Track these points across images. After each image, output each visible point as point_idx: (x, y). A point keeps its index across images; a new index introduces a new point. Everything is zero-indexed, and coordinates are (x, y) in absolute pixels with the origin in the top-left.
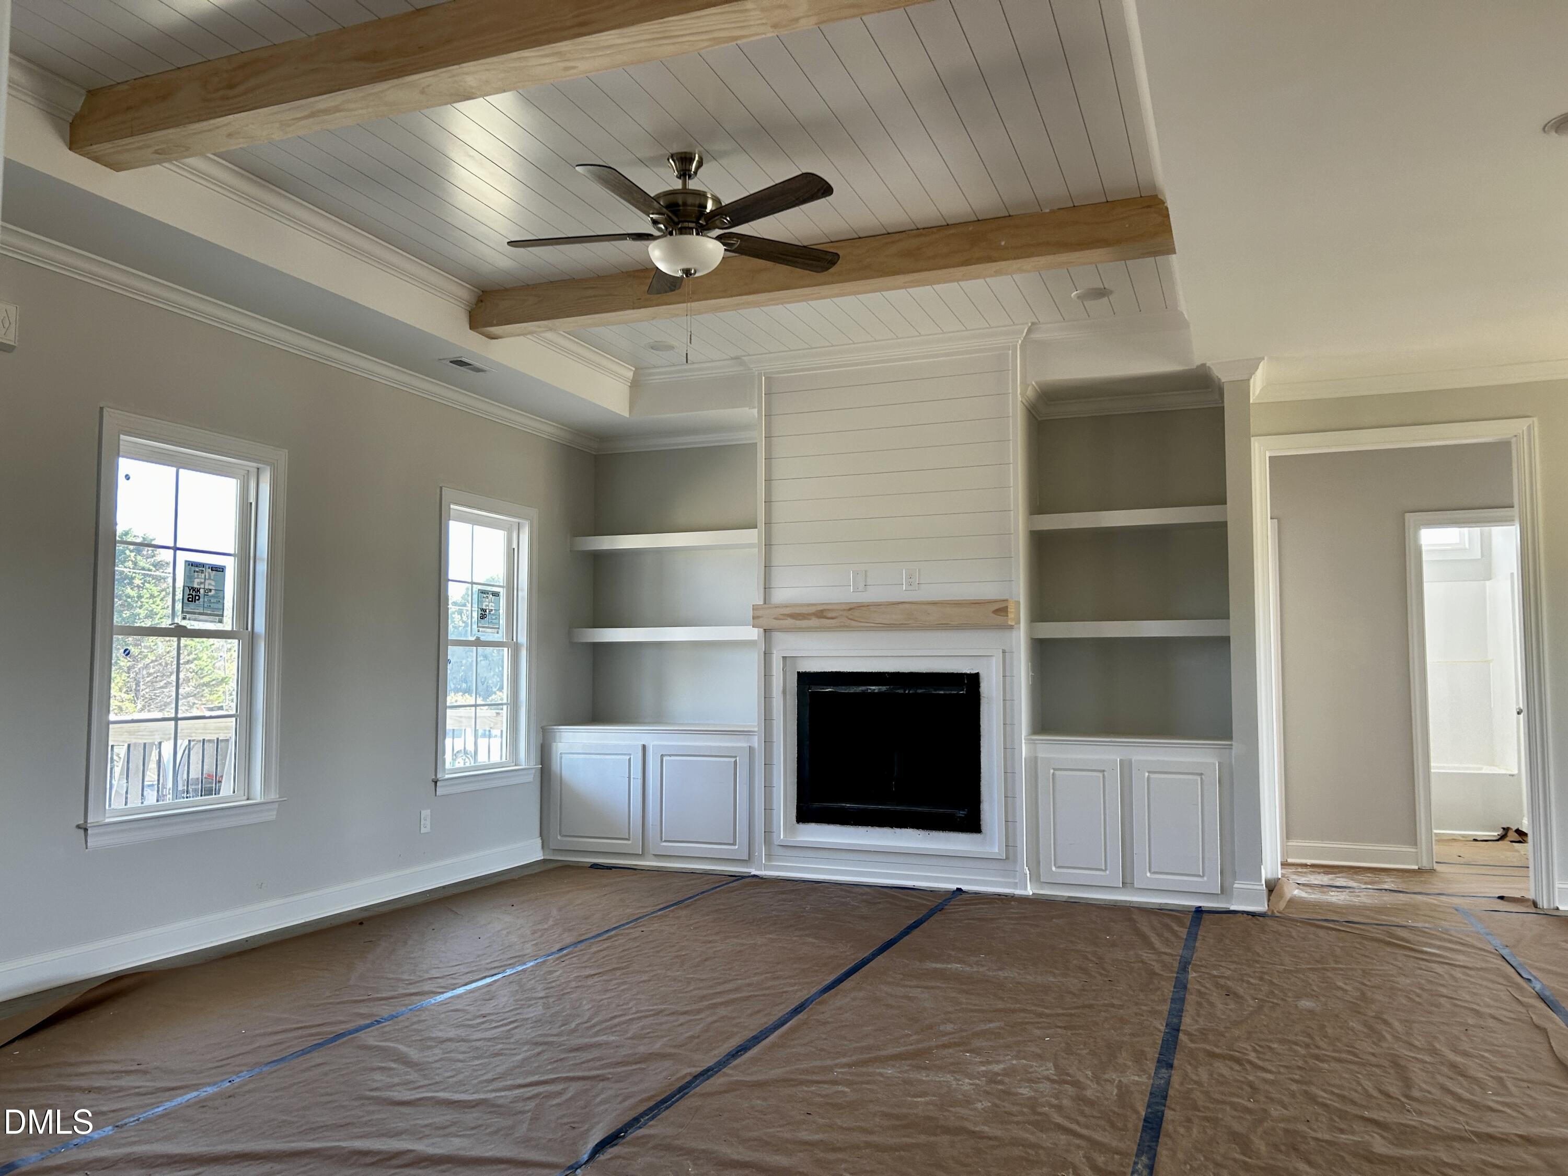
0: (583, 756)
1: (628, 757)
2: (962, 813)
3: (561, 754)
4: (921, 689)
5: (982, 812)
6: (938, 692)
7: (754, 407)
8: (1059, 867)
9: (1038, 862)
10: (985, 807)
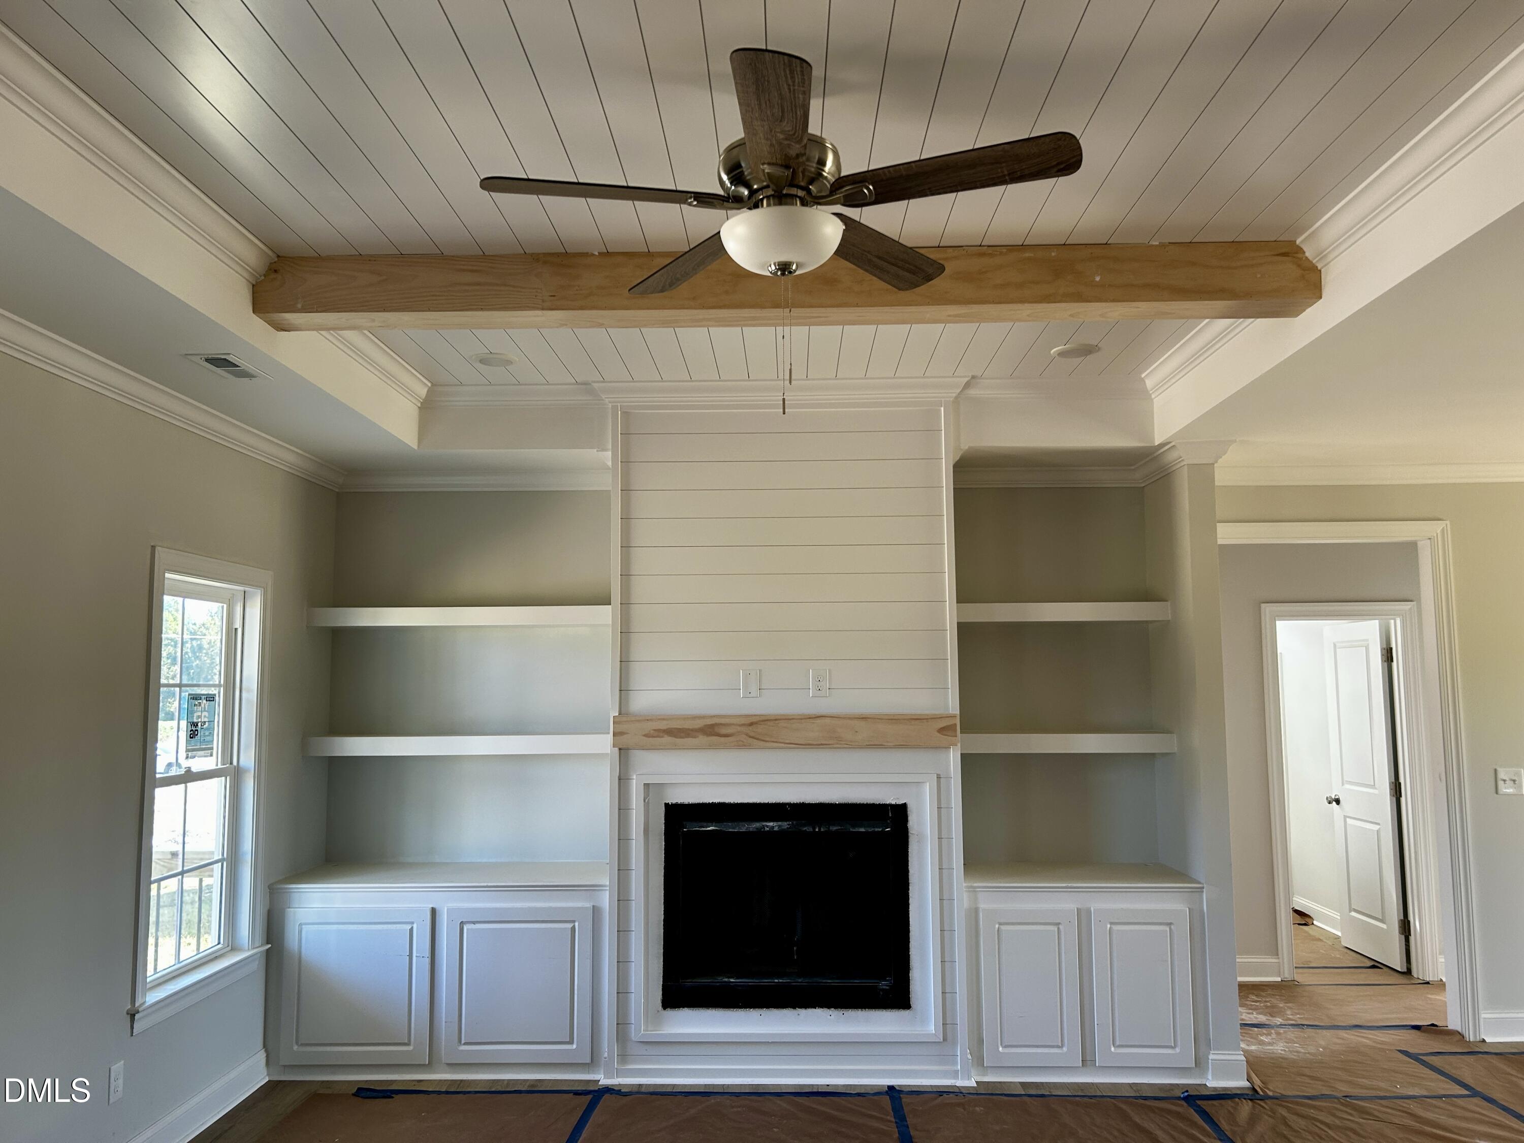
0: (335, 927)
1: (409, 927)
2: (884, 985)
3: (301, 925)
4: (834, 825)
5: (911, 982)
6: (857, 830)
7: (605, 450)
8: (1006, 1047)
9: (981, 1041)
10: (915, 974)
